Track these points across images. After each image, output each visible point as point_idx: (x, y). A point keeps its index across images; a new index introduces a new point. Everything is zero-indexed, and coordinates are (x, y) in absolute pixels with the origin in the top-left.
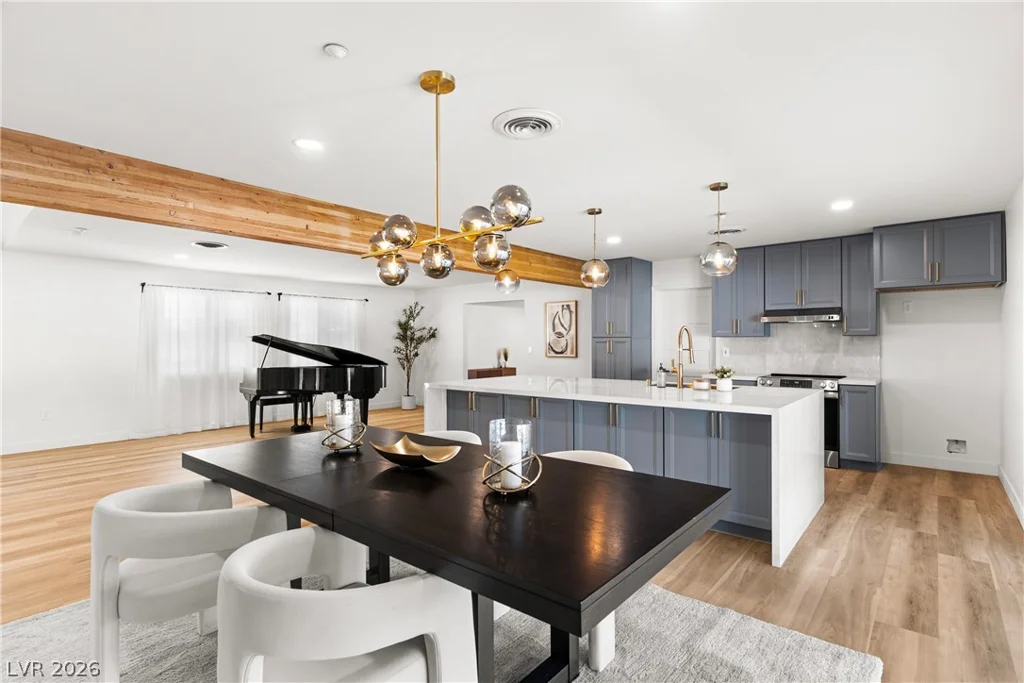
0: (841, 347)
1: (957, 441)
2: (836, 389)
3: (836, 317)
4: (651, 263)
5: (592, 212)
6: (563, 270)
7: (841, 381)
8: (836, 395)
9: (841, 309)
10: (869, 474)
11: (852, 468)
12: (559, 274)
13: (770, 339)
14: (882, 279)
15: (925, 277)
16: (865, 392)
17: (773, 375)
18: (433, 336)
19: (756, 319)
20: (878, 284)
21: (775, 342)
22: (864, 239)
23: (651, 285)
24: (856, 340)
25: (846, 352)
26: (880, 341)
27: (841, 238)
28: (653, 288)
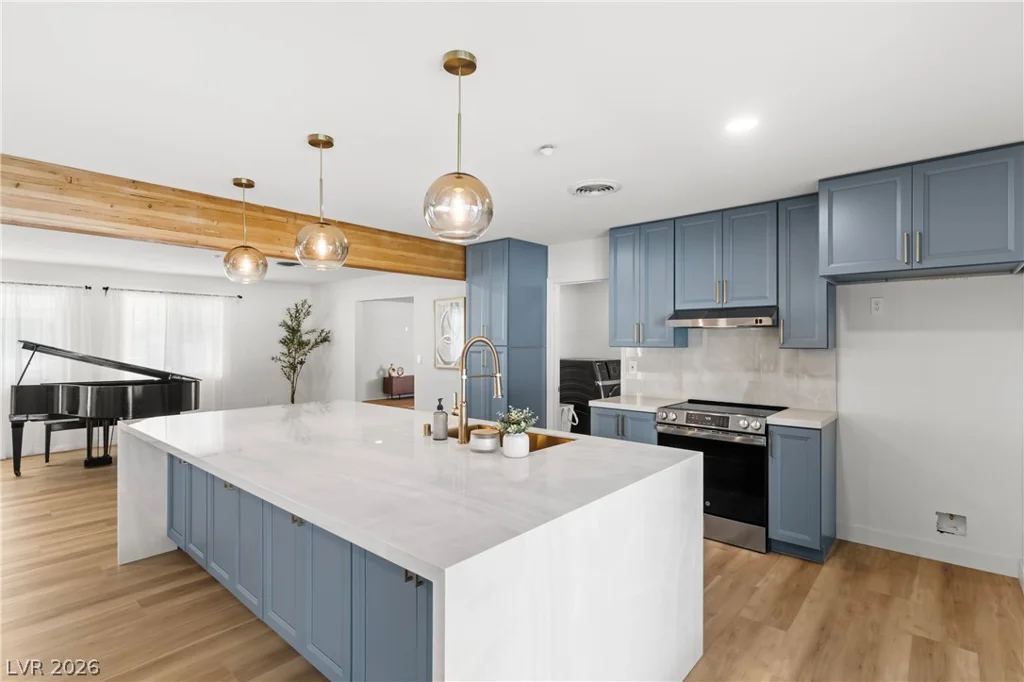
0: (782, 366)
1: (952, 516)
2: (762, 431)
3: (767, 321)
4: (546, 247)
5: (315, 142)
6: (412, 255)
7: (773, 419)
8: (762, 441)
9: (776, 308)
10: (811, 568)
11: (787, 554)
12: (406, 260)
13: (686, 349)
14: (831, 261)
15: (899, 257)
16: (806, 439)
17: (691, 401)
18: (325, 340)
19: (662, 322)
20: (826, 269)
21: (694, 354)
22: (807, 202)
23: (547, 277)
24: (803, 356)
25: (789, 372)
26: (837, 356)
27: (777, 202)
28: (548, 280)
